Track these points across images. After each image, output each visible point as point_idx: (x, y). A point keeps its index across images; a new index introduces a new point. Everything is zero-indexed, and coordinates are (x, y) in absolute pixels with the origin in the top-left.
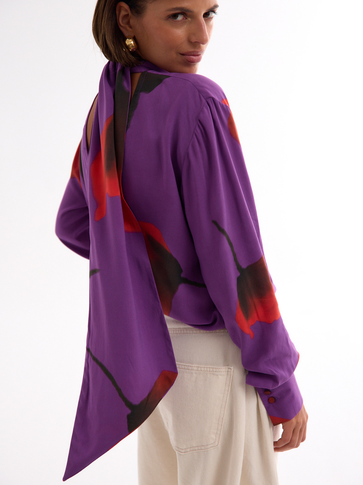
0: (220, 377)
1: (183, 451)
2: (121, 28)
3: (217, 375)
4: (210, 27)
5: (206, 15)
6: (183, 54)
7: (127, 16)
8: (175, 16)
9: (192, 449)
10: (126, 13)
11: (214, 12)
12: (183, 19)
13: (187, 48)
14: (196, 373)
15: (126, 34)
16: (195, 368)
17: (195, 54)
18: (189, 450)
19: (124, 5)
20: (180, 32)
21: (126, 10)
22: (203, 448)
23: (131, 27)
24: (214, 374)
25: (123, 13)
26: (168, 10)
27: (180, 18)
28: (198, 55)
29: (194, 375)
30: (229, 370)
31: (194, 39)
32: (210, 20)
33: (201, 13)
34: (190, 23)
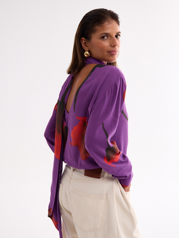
1: (86, 231)
2: (84, 48)
4: (119, 42)
5: (116, 36)
6: (109, 52)
7: (85, 43)
8: (103, 37)
11: (120, 36)
12: (107, 38)
13: (110, 49)
15: (85, 49)
17: (114, 51)
18: (89, 230)
19: (84, 38)
20: (106, 43)
23: (87, 47)
25: (84, 42)
26: (100, 35)
27: (106, 38)
28: (115, 52)
31: (112, 45)
32: (118, 39)
33: (114, 35)
34: (110, 39)
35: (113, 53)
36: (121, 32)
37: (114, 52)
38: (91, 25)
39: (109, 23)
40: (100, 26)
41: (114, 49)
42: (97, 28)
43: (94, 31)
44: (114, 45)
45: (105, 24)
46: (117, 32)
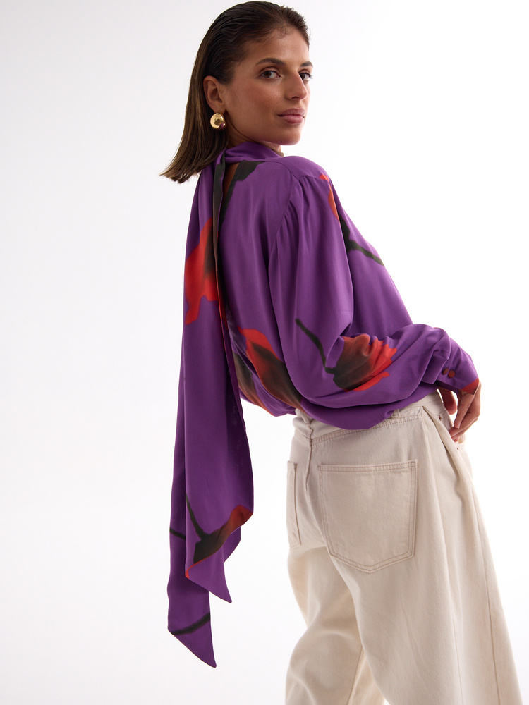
0: (403, 474)
1: (371, 568)
2: (210, 104)
3: (400, 472)
6: (281, 115)
7: (215, 90)
8: (268, 74)
9: (381, 564)
10: (214, 88)
12: (277, 77)
13: (285, 106)
14: (374, 474)
15: (215, 109)
16: (373, 469)
17: (294, 112)
19: (211, 79)
20: (274, 90)
21: (214, 84)
22: (395, 559)
23: (221, 101)
24: (395, 472)
25: (211, 88)
27: (273, 75)
28: (298, 115)
29: (373, 476)
30: (413, 464)
31: (291, 95)
33: (296, 69)
34: (284, 80)
35: (292, 118)
36: (313, 63)
37: (294, 115)
38: (233, 40)
39: (284, 34)
40: (259, 41)
41: (295, 107)
42: (251, 45)
43: (241, 56)
44: (295, 97)
45: (273, 35)
46: (304, 62)
